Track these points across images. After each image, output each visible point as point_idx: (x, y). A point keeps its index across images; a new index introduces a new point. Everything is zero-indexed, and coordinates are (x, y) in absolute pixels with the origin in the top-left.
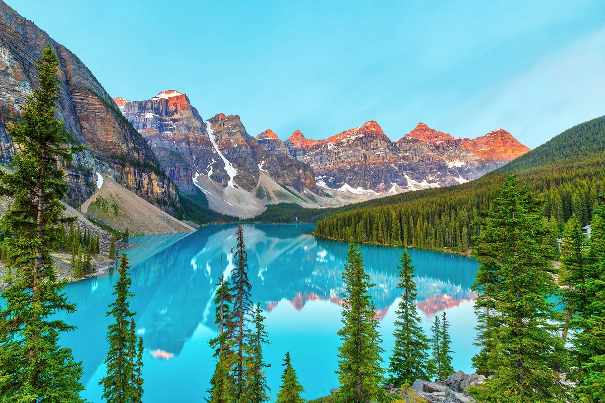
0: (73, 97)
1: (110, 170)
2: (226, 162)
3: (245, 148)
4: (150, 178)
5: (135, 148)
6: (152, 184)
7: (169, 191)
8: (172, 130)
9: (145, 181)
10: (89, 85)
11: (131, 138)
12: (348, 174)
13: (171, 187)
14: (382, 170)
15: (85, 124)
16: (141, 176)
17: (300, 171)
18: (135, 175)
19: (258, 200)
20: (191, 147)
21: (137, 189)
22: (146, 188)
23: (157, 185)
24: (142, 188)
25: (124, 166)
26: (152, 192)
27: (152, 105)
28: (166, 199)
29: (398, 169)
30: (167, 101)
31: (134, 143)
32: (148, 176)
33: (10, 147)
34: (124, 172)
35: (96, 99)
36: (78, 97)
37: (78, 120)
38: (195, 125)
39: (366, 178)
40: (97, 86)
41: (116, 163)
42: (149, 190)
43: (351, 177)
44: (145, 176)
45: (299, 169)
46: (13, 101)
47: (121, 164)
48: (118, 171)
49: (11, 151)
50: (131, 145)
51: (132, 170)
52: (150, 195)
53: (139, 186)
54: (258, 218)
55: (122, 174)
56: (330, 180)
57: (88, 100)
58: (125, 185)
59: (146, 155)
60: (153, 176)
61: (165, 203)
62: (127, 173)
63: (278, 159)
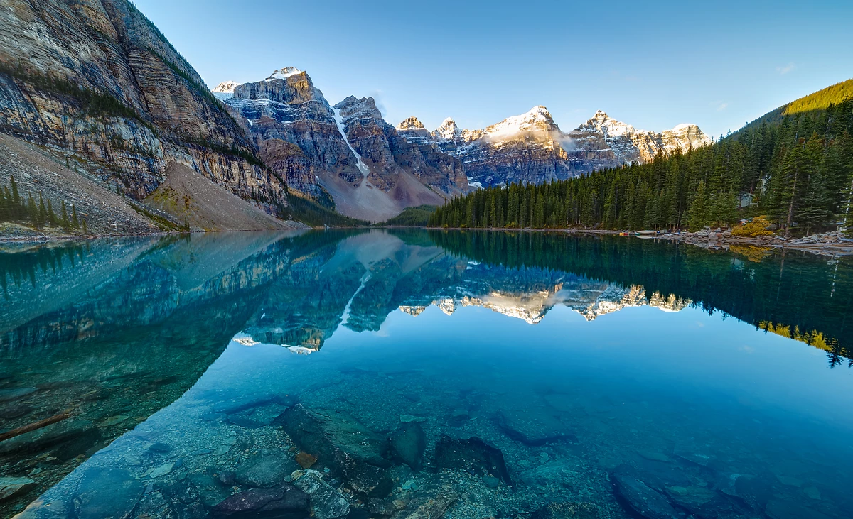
0: (129, 59)
1: (186, 156)
2: (358, 157)
3: (380, 140)
4: (241, 168)
5: (219, 129)
6: (244, 175)
7: (269, 185)
8: (291, 119)
9: (235, 171)
10: (149, 43)
11: (213, 116)
12: (509, 173)
13: (272, 179)
14: (550, 168)
15: (151, 98)
16: (229, 165)
17: (449, 167)
18: (221, 163)
19: (396, 202)
20: (314, 138)
21: (226, 181)
22: (237, 181)
23: (252, 177)
24: (232, 180)
25: (205, 152)
26: (245, 186)
27: (266, 88)
28: (266, 195)
29: (568, 168)
30: (284, 82)
31: (217, 122)
32: (239, 165)
33: (35, 119)
34: (205, 160)
35: (159, 62)
36: (136, 61)
37: (140, 92)
38: (319, 112)
39: (530, 177)
40: (164, 45)
41: (194, 148)
42: (242, 183)
43: (512, 177)
44: (234, 165)
45: (448, 165)
46: (27, 54)
47: (200, 149)
48: (199, 158)
49: (38, 124)
50: (213, 125)
51: (216, 157)
52: (243, 188)
53: (228, 177)
54: (391, 222)
55: (203, 162)
56: (487, 180)
57: (149, 64)
58: (208, 175)
59: (236, 139)
60: (246, 164)
61: (263, 199)
62: (211, 160)
63: (422, 152)
